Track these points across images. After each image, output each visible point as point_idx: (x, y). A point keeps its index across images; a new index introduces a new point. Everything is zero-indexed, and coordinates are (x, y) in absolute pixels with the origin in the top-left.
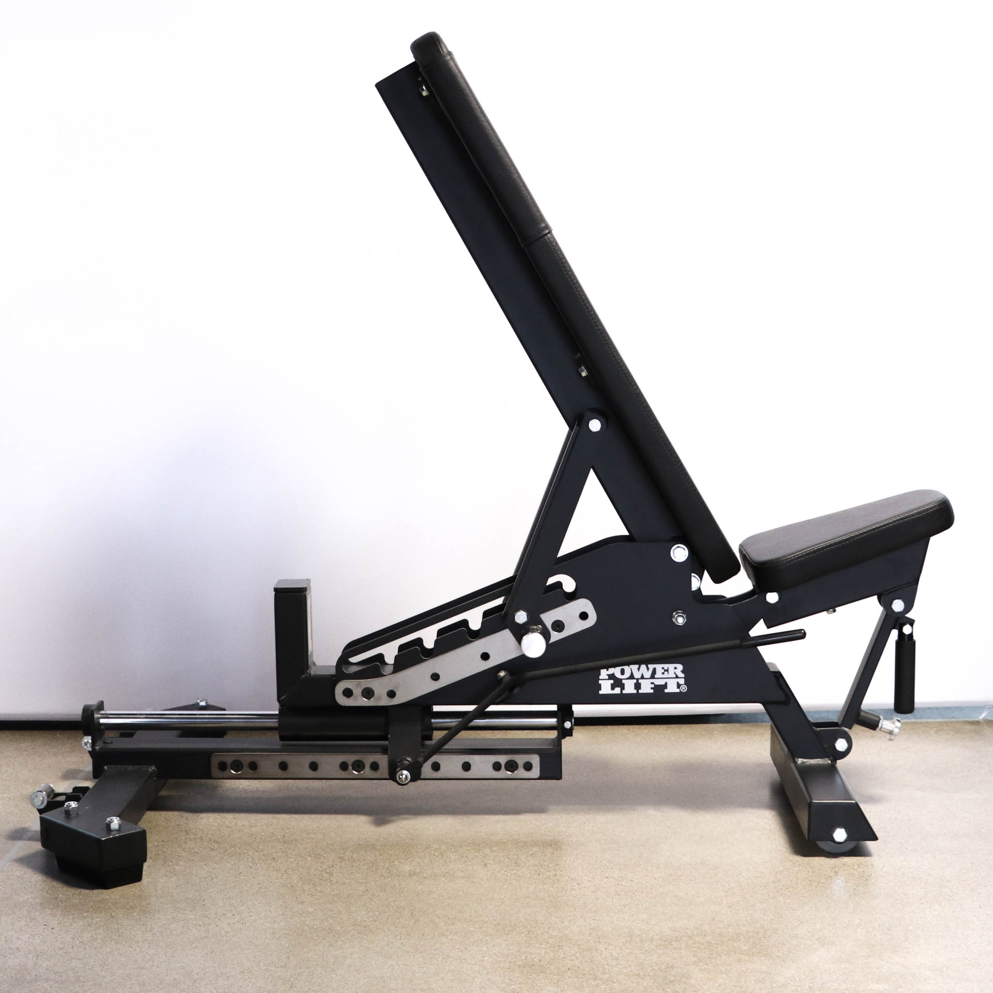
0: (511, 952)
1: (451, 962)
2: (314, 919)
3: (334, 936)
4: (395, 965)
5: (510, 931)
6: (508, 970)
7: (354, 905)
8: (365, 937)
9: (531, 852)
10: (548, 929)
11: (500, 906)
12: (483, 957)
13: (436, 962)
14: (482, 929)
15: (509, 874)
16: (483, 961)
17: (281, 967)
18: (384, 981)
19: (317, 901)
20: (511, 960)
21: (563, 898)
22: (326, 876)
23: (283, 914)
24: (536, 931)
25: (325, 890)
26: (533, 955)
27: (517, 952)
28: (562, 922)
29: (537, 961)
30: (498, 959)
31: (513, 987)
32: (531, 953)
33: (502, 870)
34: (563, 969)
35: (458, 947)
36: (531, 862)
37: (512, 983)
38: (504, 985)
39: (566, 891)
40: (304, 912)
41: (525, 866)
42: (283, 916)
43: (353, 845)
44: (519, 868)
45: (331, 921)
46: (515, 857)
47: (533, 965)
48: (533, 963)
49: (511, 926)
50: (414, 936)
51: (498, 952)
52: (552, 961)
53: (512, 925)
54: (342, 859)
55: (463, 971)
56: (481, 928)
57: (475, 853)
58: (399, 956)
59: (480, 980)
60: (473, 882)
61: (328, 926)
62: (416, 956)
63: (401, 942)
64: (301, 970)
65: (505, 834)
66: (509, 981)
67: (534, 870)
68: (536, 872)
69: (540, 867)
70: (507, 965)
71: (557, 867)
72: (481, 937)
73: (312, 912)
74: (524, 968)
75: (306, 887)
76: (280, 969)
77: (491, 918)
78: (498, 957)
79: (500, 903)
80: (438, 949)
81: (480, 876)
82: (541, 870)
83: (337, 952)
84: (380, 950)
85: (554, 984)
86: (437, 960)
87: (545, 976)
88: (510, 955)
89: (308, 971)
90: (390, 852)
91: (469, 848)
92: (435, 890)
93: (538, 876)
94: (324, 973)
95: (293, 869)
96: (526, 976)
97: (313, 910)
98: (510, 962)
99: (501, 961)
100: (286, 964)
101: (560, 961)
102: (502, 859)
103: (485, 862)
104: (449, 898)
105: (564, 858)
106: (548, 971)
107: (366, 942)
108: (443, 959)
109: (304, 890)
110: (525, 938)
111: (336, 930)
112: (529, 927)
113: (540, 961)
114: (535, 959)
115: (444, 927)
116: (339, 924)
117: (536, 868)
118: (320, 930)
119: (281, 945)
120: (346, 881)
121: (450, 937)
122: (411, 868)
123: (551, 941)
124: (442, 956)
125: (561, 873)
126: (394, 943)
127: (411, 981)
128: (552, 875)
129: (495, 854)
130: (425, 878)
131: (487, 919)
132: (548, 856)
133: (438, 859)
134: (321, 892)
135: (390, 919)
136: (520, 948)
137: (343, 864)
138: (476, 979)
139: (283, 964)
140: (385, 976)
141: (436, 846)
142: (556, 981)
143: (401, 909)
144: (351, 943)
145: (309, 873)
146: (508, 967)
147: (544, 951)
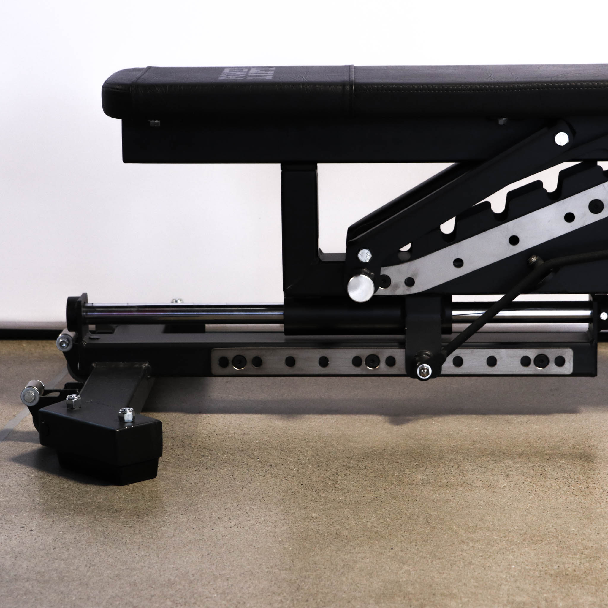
0: (541, 560)
1: (473, 569)
2: (319, 524)
3: (342, 541)
4: (411, 570)
5: (539, 540)
6: (539, 579)
7: (363, 512)
8: (377, 542)
9: (558, 464)
10: (582, 541)
11: (526, 516)
12: (509, 565)
13: (457, 569)
14: (507, 538)
15: (534, 486)
16: (510, 569)
17: (286, 569)
18: (400, 586)
19: (321, 507)
20: (541, 568)
21: (597, 510)
22: (329, 482)
23: (284, 519)
24: (569, 542)
25: (329, 496)
26: (566, 565)
27: (548, 561)
28: (598, 534)
29: (571, 571)
30: (527, 567)
31: (545, 595)
32: (564, 563)
33: (526, 481)
34: (601, 580)
35: (481, 554)
36: (559, 474)
37: (544, 591)
38: (535, 593)
39: (600, 504)
40: (308, 517)
41: (552, 478)
42: (285, 520)
43: (358, 454)
44: (545, 480)
45: (338, 527)
46: (540, 469)
47: (567, 575)
48: (567, 573)
49: (539, 536)
50: (431, 543)
51: (527, 561)
52: (588, 572)
53: (541, 534)
54: (347, 467)
55: (488, 578)
56: (505, 537)
57: (495, 465)
58: (415, 561)
59: (507, 587)
60: (494, 492)
61: (335, 531)
62: (434, 562)
63: (416, 548)
64: (308, 573)
65: (527, 447)
66: (540, 589)
67: (564, 482)
68: (566, 483)
69: (570, 480)
70: (537, 574)
71: (589, 480)
72: (506, 546)
73: (317, 518)
74: (557, 577)
75: (309, 493)
76: (284, 572)
77: (516, 527)
78: (527, 565)
79: (525, 514)
80: (458, 556)
81: (503, 486)
82: (571, 482)
83: (346, 557)
84: (393, 555)
85: (592, 593)
86: (459, 567)
87: (581, 586)
88: (540, 564)
89: (315, 573)
90: (399, 461)
91: (488, 459)
92: (451, 498)
93: (568, 488)
94: (333, 576)
95: (293, 475)
96: (559, 585)
97: (318, 516)
98: (541, 571)
99: (530, 570)
100: (290, 567)
101: (597, 572)
102: (525, 470)
103: (507, 473)
104: (467, 507)
105: (597, 472)
106: (584, 581)
107: (377, 547)
108: (465, 565)
109: (306, 496)
110: (556, 548)
111: (344, 535)
112: (560, 537)
113: (575, 571)
114: (569, 569)
115: (464, 535)
116: (347, 529)
117: (565, 480)
118: (326, 534)
119: (284, 548)
120: (352, 488)
121: (471, 545)
122: (423, 477)
123: (586, 552)
124: (463, 563)
125: (595, 485)
126: (409, 549)
127: (431, 586)
128: (583, 488)
129: (518, 465)
130: (440, 486)
131: (512, 529)
132: (579, 468)
133: (454, 469)
134: (325, 498)
135: (403, 525)
136: (551, 557)
137: (348, 472)
138: (503, 587)
139: (288, 567)
140: (401, 580)
141: (452, 456)
142: (594, 591)
143: (416, 517)
144: (362, 548)
145: (311, 480)
146: (539, 575)
147: (578, 561)
